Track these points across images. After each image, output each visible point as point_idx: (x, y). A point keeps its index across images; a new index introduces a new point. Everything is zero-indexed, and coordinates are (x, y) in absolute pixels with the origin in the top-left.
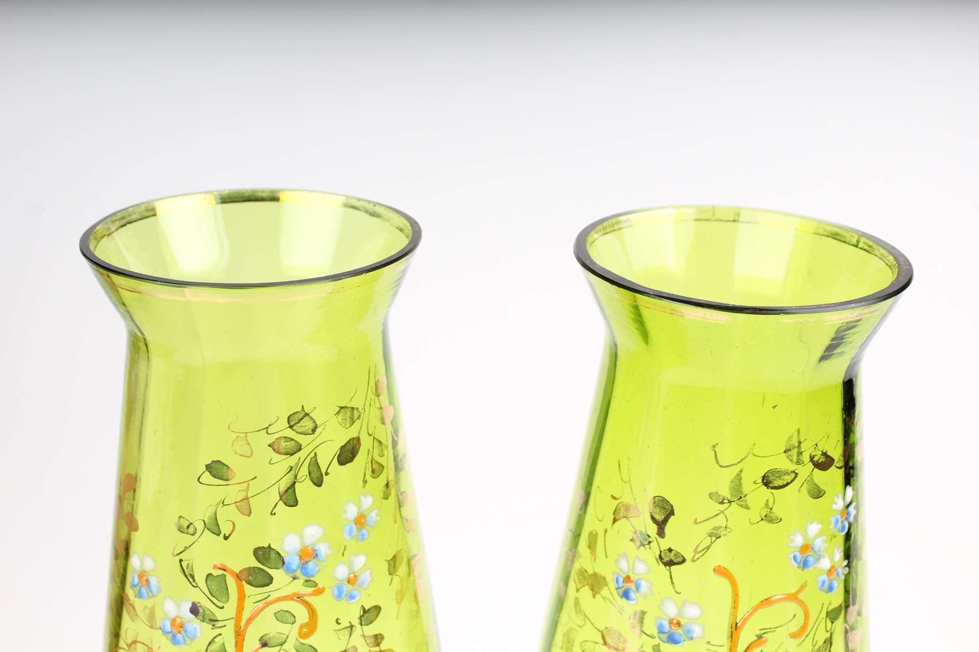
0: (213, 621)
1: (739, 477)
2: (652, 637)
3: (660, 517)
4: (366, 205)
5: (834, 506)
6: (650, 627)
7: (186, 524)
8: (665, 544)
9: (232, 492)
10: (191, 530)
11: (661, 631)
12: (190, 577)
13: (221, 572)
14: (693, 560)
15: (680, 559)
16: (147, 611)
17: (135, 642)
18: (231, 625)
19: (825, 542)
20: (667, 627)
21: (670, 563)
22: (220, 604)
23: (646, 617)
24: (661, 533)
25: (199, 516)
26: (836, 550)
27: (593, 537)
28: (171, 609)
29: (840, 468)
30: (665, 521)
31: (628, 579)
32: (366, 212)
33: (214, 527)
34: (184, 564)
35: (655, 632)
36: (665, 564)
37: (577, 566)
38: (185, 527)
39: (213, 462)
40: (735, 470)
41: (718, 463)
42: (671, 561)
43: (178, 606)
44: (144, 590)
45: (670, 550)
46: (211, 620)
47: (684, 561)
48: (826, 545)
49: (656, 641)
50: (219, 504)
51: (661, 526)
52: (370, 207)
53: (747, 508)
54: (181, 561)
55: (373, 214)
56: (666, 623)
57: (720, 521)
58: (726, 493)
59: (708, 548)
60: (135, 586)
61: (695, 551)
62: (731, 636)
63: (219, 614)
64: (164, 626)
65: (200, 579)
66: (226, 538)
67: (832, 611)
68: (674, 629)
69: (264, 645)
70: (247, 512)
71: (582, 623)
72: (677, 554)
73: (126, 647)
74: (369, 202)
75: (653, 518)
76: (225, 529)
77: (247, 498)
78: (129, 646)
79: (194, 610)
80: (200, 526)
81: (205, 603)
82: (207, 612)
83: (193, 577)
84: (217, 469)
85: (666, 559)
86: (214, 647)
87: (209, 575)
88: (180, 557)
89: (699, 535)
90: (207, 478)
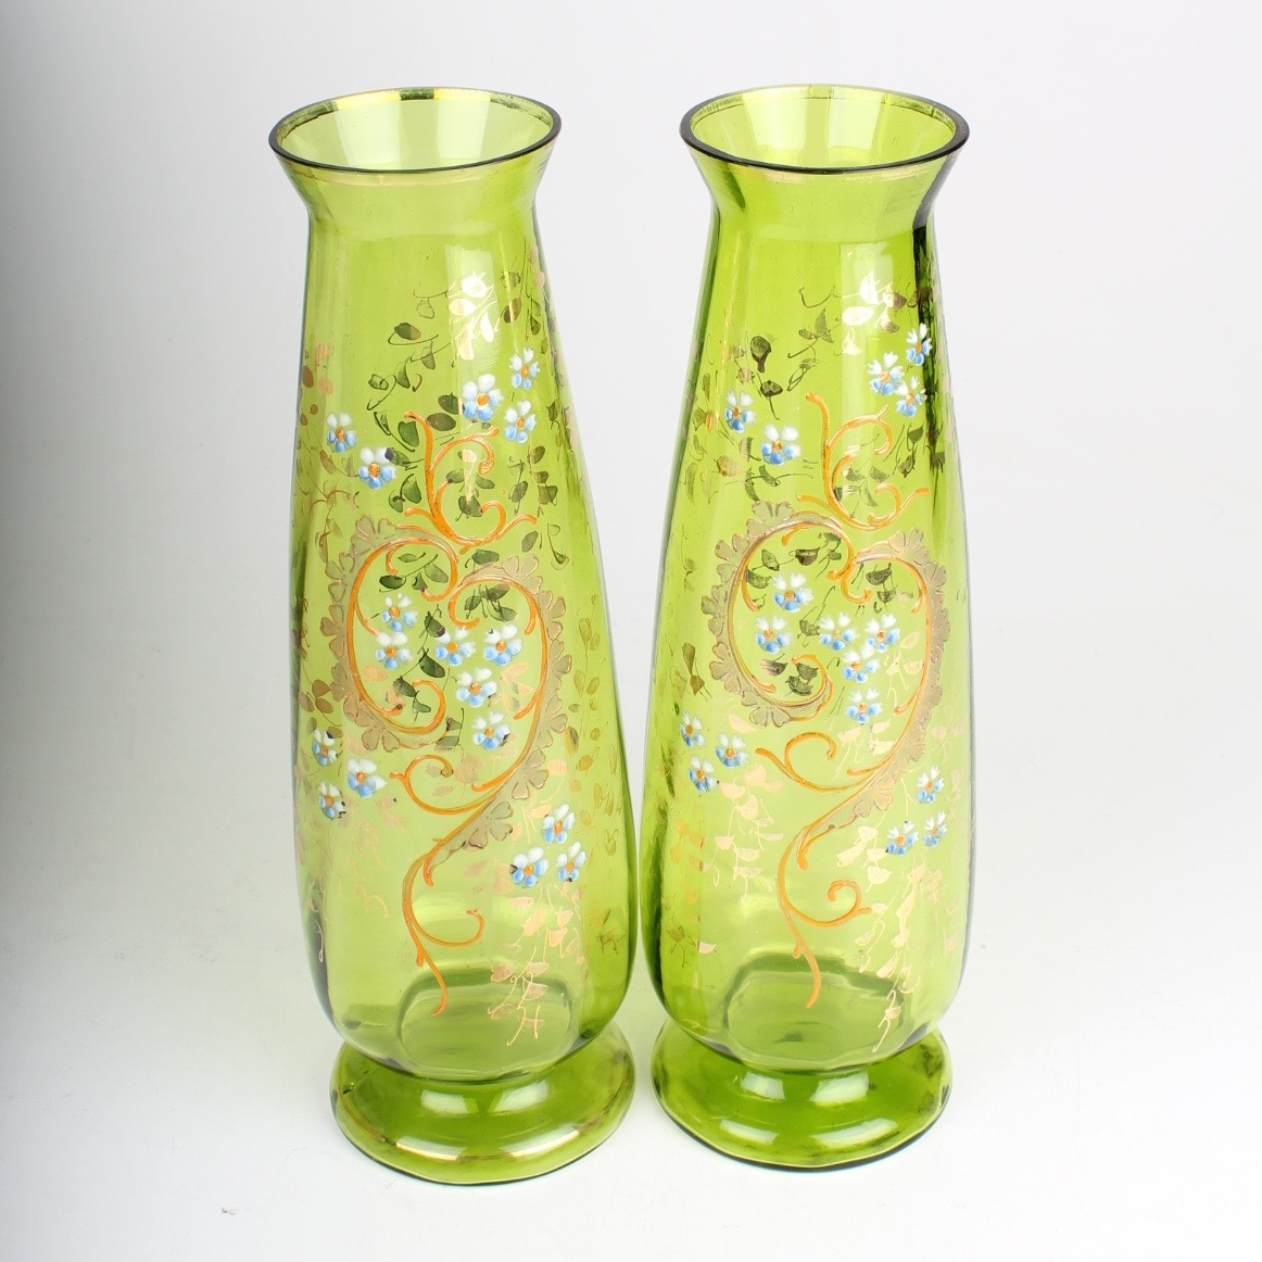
0: (406, 463)
1: (822, 316)
2: (758, 460)
3: (759, 355)
4: (503, 97)
5: (909, 340)
6: (756, 452)
7: (378, 380)
8: (765, 377)
9: (419, 350)
10: (384, 386)
11: (765, 454)
12: (385, 427)
13: (411, 420)
14: (789, 390)
15: (778, 390)
16: (345, 462)
17: (334, 492)
18: (421, 465)
19: (902, 370)
20: (770, 451)
21: (770, 394)
22: (412, 448)
23: (753, 443)
24: (761, 368)
25: (389, 372)
26: (913, 379)
27: (707, 380)
28: (367, 456)
29: (913, 307)
30: (764, 357)
31: (736, 412)
32: (504, 104)
33: (404, 381)
34: (378, 416)
35: (761, 456)
36: (766, 395)
37: (695, 408)
38: (378, 383)
39: (401, 324)
40: (819, 310)
41: (804, 303)
42: (771, 391)
43: (374, 453)
44: (341, 445)
45: (769, 382)
46: (404, 463)
47: (781, 390)
48: (903, 374)
49: (762, 463)
50: (407, 361)
51: (761, 361)
52: (507, 99)
53: (831, 341)
54: (375, 413)
55: (511, 106)
56: (769, 447)
57: (809, 354)
58: (812, 329)
59: (801, 378)
60: (332, 442)
61: (790, 382)
62: (824, 454)
63: (411, 457)
64: (362, 472)
65: (393, 427)
66: (414, 390)
67: (912, 432)
68: (776, 451)
69: (450, 481)
70: (431, 365)
71: (700, 457)
72: (775, 386)
73: (324, 498)
74: (507, 95)
75: (754, 356)
76: (413, 382)
77: (431, 354)
78: (328, 497)
79: (389, 455)
80: (391, 381)
81: (398, 448)
82: (401, 456)
83: (387, 426)
84: (404, 331)
85: (766, 391)
86: (407, 486)
87: (401, 424)
88: (375, 410)
89: (793, 367)
90: (397, 338)
